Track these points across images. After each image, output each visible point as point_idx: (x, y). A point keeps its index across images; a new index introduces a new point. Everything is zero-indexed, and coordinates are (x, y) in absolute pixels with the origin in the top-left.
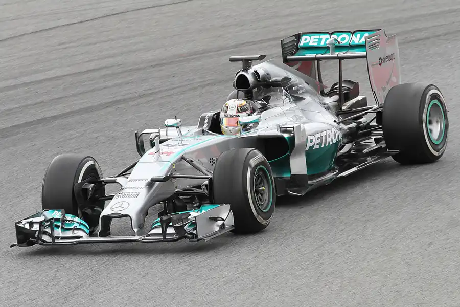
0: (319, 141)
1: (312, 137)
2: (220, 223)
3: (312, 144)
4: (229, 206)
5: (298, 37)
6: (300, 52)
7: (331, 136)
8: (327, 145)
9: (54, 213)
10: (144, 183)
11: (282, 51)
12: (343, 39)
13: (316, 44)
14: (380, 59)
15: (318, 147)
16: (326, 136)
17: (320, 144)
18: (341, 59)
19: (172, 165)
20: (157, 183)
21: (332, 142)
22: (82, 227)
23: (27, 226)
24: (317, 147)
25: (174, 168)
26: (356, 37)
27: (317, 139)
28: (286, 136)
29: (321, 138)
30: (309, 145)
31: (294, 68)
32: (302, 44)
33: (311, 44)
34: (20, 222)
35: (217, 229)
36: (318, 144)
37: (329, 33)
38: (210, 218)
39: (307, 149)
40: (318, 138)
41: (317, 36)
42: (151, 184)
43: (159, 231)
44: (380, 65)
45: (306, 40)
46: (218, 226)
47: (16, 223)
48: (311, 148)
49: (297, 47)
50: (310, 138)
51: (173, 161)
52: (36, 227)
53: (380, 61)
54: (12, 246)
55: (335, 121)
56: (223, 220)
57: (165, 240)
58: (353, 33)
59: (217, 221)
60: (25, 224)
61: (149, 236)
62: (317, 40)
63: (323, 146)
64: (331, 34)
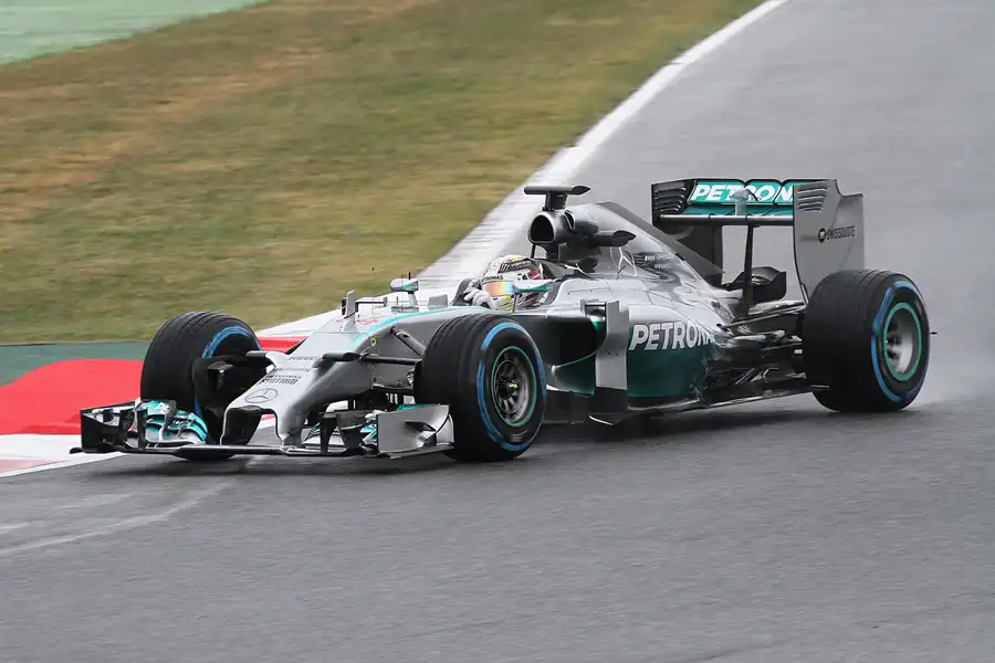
0: (657, 337)
1: (643, 328)
2: (427, 434)
3: (641, 341)
4: (447, 407)
5: (690, 185)
6: (690, 210)
7: (683, 332)
8: (674, 347)
9: (158, 407)
10: (312, 362)
11: (653, 206)
12: (765, 193)
13: (717, 199)
14: (822, 230)
15: (655, 346)
16: (672, 331)
17: (660, 342)
18: (752, 225)
19: (369, 338)
20: (338, 364)
21: (685, 343)
22: (196, 428)
23: (100, 419)
24: (651, 347)
25: (373, 345)
26: (787, 190)
27: (651, 333)
28: (594, 319)
29: (661, 332)
30: (636, 340)
31: (673, 238)
32: (694, 197)
33: (710, 198)
34: (90, 411)
35: (421, 444)
36: (653, 342)
37: (741, 182)
38: (408, 423)
39: (632, 347)
40: (655, 332)
41: (722, 187)
42: (326, 363)
43: (317, 440)
44: (822, 240)
45: (702, 191)
46: (422, 439)
47: (82, 412)
48: (641, 347)
49: (685, 202)
50: (637, 328)
51: (371, 334)
52: (115, 422)
53: (822, 234)
54: (74, 451)
55: (719, 325)
56: (433, 430)
57: (324, 454)
58: (783, 184)
59: (421, 431)
60: (97, 414)
61: (304, 446)
62: (720, 193)
63: (665, 347)
64: (746, 184)
